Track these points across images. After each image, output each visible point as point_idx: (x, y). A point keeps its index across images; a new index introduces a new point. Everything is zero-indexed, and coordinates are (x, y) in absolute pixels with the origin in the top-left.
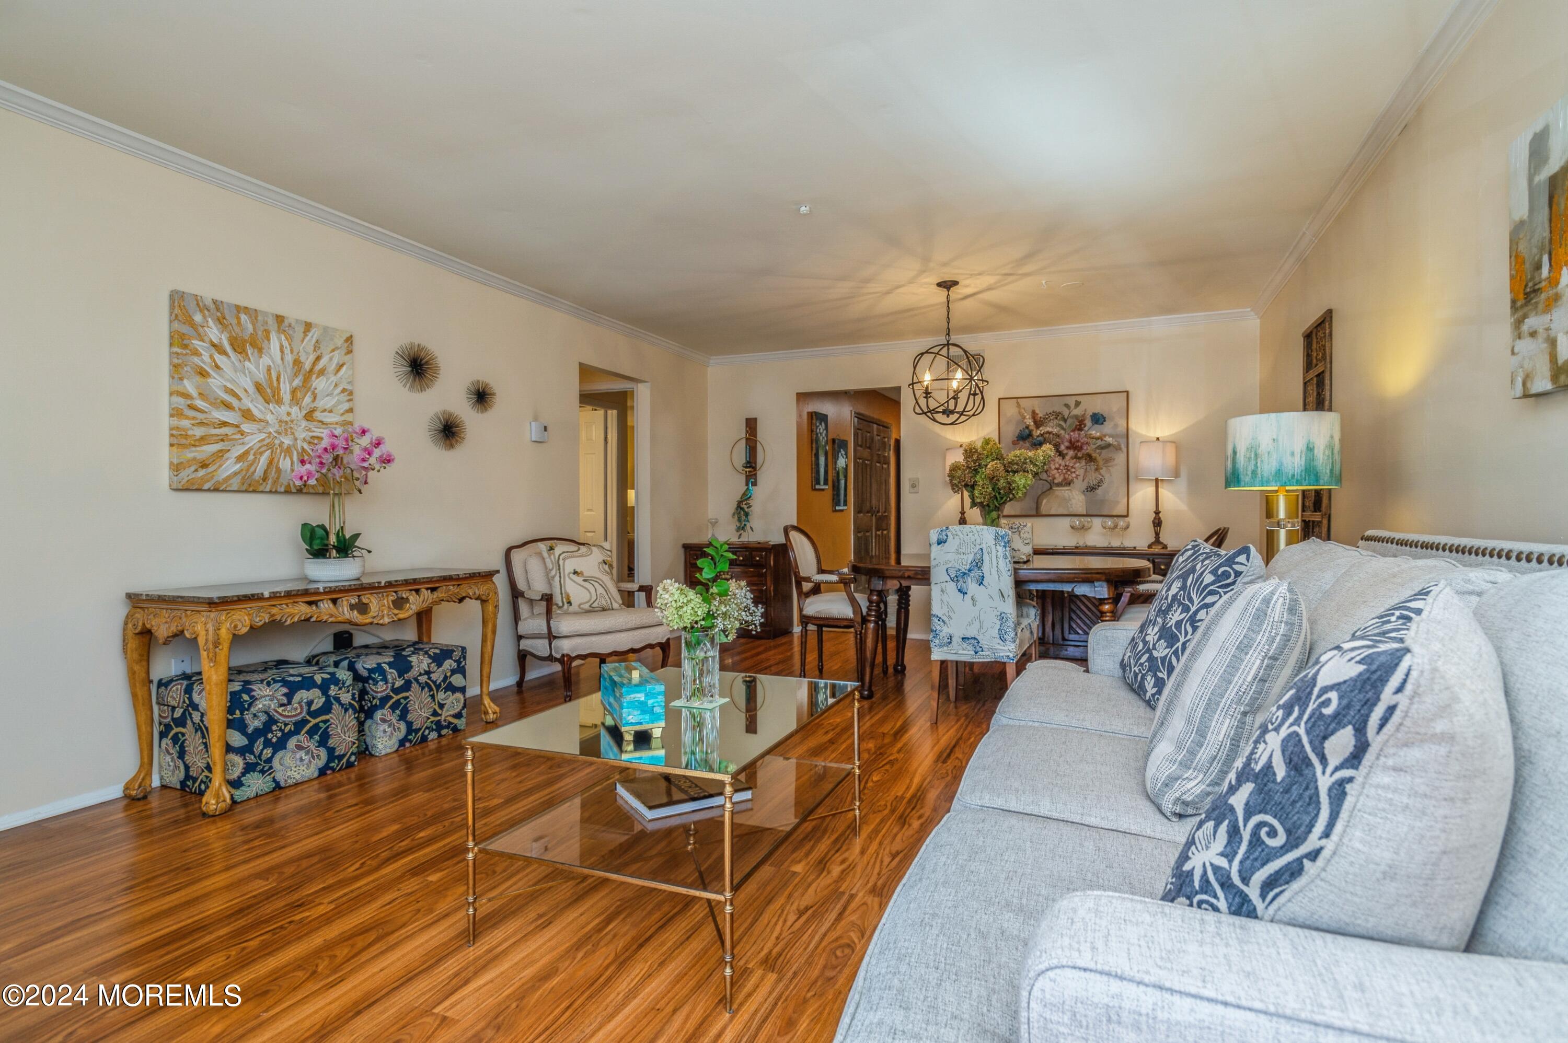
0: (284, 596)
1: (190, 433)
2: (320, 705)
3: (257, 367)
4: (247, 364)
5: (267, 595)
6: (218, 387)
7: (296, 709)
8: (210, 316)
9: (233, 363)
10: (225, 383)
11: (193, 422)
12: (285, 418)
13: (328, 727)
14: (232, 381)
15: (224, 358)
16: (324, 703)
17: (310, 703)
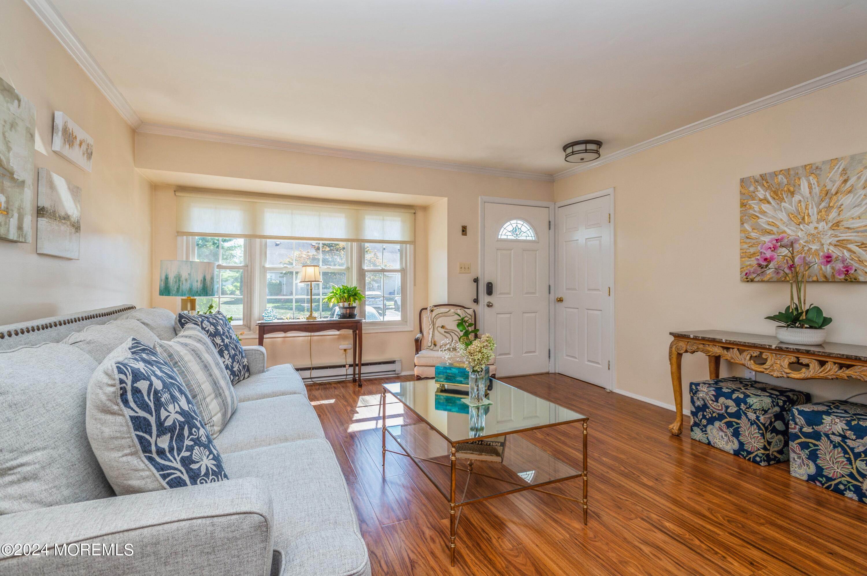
0: (701, 339)
1: (748, 251)
2: (733, 411)
3: (791, 204)
4: (783, 204)
5: (692, 336)
6: (763, 223)
7: (719, 406)
8: (758, 185)
9: (773, 206)
10: (768, 219)
11: (749, 245)
12: (813, 232)
13: (739, 428)
14: (773, 217)
15: (767, 205)
16: (736, 411)
17: (727, 407)
